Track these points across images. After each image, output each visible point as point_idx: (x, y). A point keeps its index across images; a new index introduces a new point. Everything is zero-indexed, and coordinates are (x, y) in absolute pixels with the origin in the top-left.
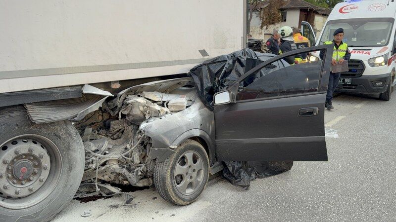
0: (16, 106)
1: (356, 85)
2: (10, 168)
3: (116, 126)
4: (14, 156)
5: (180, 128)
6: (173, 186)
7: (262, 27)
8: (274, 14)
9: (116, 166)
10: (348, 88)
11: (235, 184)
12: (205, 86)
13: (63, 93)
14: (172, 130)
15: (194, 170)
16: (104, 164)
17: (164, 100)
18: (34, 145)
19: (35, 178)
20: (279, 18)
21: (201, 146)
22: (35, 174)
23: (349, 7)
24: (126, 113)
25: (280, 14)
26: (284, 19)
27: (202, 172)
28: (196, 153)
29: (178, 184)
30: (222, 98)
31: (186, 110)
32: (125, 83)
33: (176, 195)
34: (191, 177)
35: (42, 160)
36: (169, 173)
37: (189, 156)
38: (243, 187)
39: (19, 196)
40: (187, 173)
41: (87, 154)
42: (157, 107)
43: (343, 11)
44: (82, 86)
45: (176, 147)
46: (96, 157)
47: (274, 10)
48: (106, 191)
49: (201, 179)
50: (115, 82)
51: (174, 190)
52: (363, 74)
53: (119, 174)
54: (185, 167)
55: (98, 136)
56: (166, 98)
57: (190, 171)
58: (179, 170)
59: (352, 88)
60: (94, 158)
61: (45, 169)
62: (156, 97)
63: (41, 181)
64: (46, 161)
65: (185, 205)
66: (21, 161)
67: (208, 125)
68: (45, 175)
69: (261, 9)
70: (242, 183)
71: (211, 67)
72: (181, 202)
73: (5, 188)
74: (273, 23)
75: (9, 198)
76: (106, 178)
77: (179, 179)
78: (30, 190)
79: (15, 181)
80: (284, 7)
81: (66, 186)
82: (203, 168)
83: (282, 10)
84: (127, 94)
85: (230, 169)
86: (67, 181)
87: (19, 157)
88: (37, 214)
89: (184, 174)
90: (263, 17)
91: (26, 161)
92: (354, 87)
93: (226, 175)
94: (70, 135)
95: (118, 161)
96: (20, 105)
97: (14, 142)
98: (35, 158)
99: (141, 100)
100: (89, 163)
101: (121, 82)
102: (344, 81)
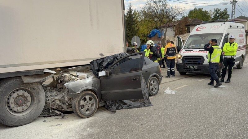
0: (18, 77)
1: (200, 69)
2: (15, 100)
3: (59, 86)
4: (17, 96)
5: (82, 85)
6: (79, 109)
7: (175, 37)
8: (182, 28)
9: (58, 102)
10: (197, 71)
11: (110, 110)
12: (95, 69)
13: (36, 72)
14: (78, 86)
15: (90, 104)
16: (53, 101)
17: (77, 75)
18: (25, 92)
19: (25, 105)
20: (186, 30)
21: (94, 94)
22: (25, 103)
23: (201, 27)
24: (62, 80)
25: (186, 28)
26: (189, 31)
27: (94, 105)
28: (91, 96)
29: (82, 109)
30: (102, 74)
31: (87, 79)
32: (63, 68)
33: (81, 113)
34: (88, 106)
35: (28, 98)
36: (77, 104)
37: (87, 97)
38: (113, 112)
39: (18, 111)
40: (86, 105)
41: (47, 97)
42: (74, 77)
43: (198, 30)
44: (44, 69)
45: (79, 93)
46: (50, 98)
47: (183, 26)
48: (55, 113)
49: (94, 107)
50: (58, 68)
51: (79, 111)
52: (204, 63)
53: (60, 106)
54: (85, 102)
55: (53, 91)
56: (78, 74)
57: (88, 104)
58: (82, 103)
59: (198, 71)
60: (49, 99)
61: (29, 101)
62: (74, 73)
63: (27, 106)
64: (29, 98)
65: (86, 118)
66: (19, 98)
67: (97, 85)
68: (29, 104)
69: (174, 26)
70: (112, 110)
71: (98, 61)
72: (83, 116)
73: (13, 107)
74: (182, 34)
75: (15, 112)
76: (55, 108)
77: (82, 107)
78: (23, 109)
79: (17, 105)
80: (188, 24)
81: (37, 109)
82: (95, 103)
83: (187, 26)
84: (63, 72)
85: (108, 104)
86: (38, 107)
87: (19, 96)
88: (25, 119)
89: (85, 105)
90: (176, 30)
91: (22, 98)
92: (199, 70)
93: (106, 107)
94: (39, 88)
95: (60, 100)
96: (19, 76)
97: (17, 91)
98: (25, 97)
99: (67, 75)
100: (47, 101)
101: (61, 68)
102: (194, 67)
